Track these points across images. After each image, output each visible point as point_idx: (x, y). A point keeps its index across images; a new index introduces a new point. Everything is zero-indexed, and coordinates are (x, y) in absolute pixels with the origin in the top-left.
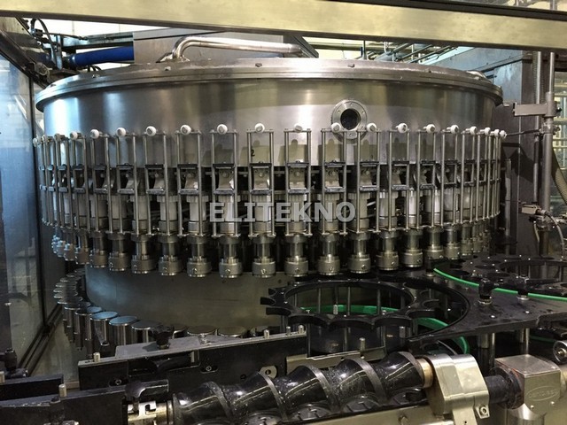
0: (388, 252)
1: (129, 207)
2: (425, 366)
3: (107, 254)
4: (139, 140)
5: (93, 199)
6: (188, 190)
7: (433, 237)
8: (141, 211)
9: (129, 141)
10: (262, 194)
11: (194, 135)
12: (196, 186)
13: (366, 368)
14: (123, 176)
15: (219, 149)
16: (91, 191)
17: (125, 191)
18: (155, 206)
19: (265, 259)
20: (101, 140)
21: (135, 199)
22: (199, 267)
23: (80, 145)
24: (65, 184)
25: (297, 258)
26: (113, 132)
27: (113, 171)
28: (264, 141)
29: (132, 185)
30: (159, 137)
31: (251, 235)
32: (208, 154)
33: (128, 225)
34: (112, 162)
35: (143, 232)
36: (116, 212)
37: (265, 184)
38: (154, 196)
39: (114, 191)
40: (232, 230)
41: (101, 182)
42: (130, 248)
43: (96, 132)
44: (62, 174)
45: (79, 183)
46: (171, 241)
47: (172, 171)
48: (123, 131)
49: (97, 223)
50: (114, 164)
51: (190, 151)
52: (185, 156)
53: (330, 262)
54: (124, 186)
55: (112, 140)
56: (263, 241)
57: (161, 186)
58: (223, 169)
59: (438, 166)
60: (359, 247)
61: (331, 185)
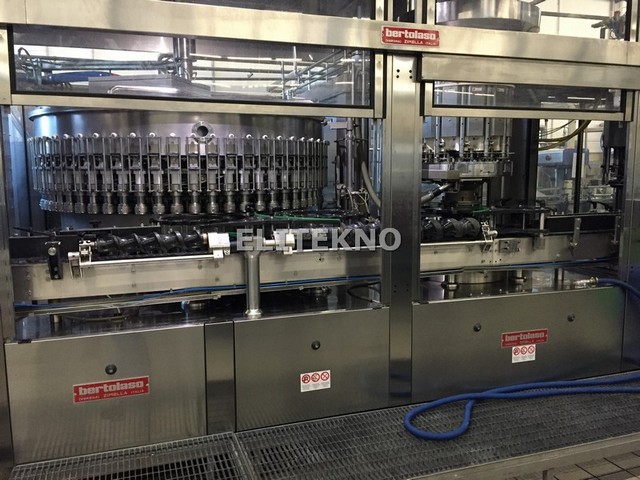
0: (230, 203)
1: (85, 178)
2: (204, 236)
3: (74, 204)
4: (90, 140)
5: (66, 173)
6: (116, 167)
7: (259, 197)
8: (92, 179)
9: (85, 141)
10: (155, 170)
11: (118, 138)
12: (120, 165)
13: (178, 234)
14: (82, 159)
15: (132, 146)
16: (64, 169)
17: (83, 168)
18: (100, 177)
19: (159, 205)
20: (69, 140)
21: (89, 172)
22: (124, 209)
23: (58, 143)
24: (49, 165)
25: (177, 204)
26: (76, 136)
27: (76, 157)
28: (156, 142)
29: (87, 165)
30: (100, 139)
31: (150, 191)
32: (126, 149)
33: (85, 187)
34: (76, 151)
35: (93, 191)
36: (78, 180)
37: (157, 164)
38: (99, 170)
39: (77, 168)
40: (141, 189)
41: (70, 163)
42: (87, 200)
43: (67, 136)
44: (47, 159)
45: (58, 163)
46: (109, 195)
47: (108, 157)
48: (81, 135)
49: (68, 187)
50: (77, 153)
51: (117, 147)
52: (115, 149)
53: (195, 207)
54: (82, 165)
55: (75, 140)
56: (158, 194)
57: (102, 165)
58: (134, 157)
59: (256, 157)
60: (212, 199)
61: (193, 165)
